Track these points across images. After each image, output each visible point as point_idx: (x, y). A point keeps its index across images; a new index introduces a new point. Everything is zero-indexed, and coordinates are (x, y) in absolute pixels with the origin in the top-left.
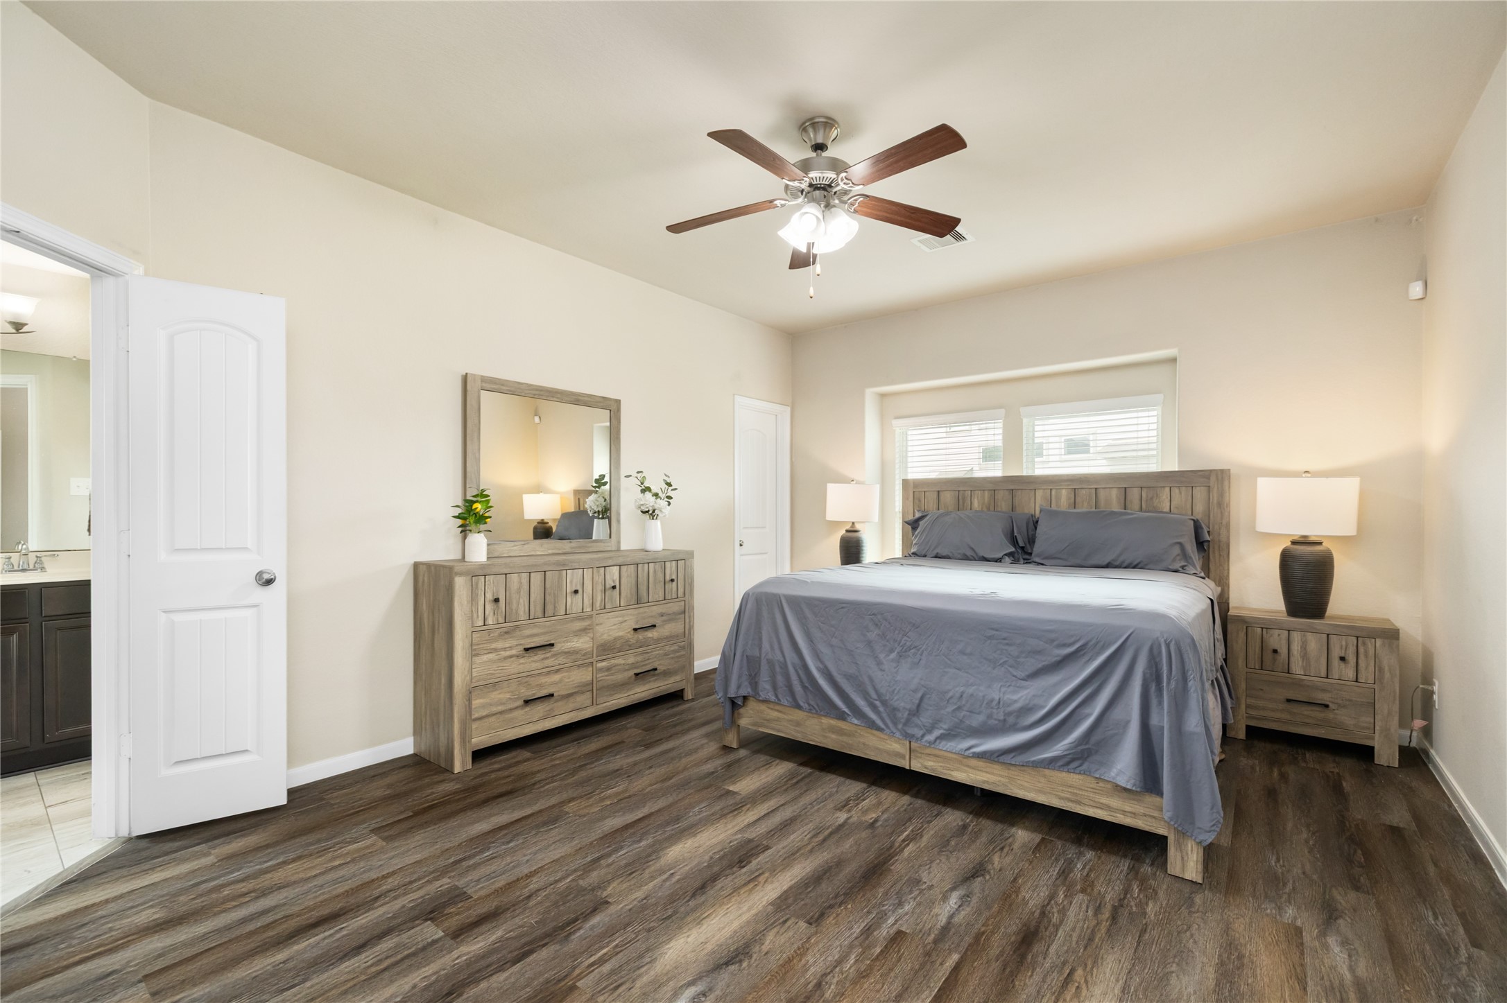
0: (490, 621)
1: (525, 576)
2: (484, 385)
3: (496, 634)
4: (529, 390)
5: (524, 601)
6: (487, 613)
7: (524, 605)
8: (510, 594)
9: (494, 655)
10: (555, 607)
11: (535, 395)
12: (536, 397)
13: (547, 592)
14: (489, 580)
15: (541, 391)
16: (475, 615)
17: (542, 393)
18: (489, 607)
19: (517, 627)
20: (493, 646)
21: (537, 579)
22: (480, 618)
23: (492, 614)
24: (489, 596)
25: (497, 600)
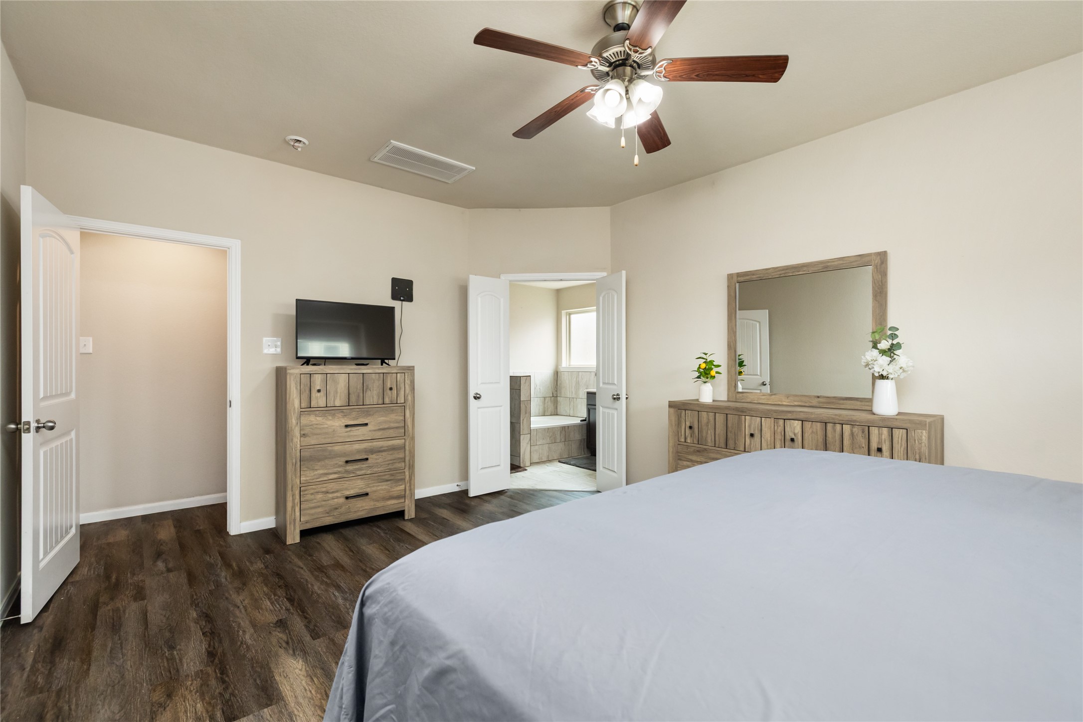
0: (689, 440)
1: (711, 415)
2: (739, 279)
3: (692, 450)
4: (776, 272)
5: (711, 433)
6: (687, 434)
7: (711, 435)
8: (701, 425)
9: (690, 463)
10: (735, 443)
11: (781, 274)
12: (782, 276)
13: (729, 430)
14: (688, 413)
15: (786, 269)
16: (680, 434)
17: (787, 271)
18: (688, 430)
19: (705, 450)
20: (690, 457)
21: (720, 418)
22: (682, 437)
23: (690, 436)
24: (688, 424)
25: (691, 427)
